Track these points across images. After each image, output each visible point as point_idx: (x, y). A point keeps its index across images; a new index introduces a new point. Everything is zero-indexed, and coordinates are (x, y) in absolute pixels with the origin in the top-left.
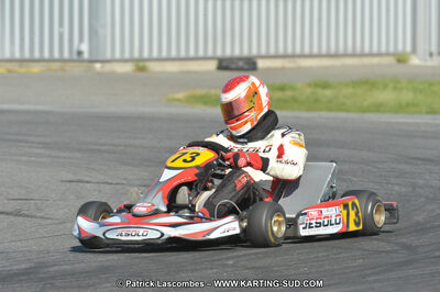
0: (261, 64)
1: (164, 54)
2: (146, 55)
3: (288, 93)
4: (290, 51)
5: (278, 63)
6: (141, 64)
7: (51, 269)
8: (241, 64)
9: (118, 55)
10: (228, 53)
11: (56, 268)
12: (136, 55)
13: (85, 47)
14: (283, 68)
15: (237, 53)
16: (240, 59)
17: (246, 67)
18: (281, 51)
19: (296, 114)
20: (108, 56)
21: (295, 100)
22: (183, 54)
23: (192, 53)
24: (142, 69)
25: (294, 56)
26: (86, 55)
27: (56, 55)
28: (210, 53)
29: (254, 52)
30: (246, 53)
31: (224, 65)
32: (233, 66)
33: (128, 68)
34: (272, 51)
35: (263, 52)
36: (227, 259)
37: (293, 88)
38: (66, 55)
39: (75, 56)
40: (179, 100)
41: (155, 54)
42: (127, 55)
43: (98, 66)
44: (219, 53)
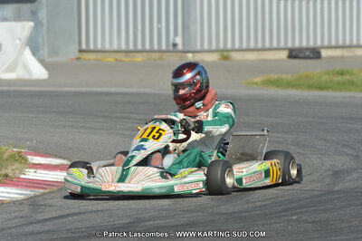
0: (324, 53)
1: (244, 46)
2: (229, 46)
3: (347, 77)
4: (348, 42)
5: (338, 53)
6: (225, 54)
7: (146, 224)
8: (307, 53)
9: (206, 47)
10: (297, 44)
11: (151, 223)
12: (221, 46)
13: (179, 40)
14: (343, 57)
15: (304, 44)
16: (307, 49)
17: (312, 56)
18: (341, 43)
19: (353, 94)
20: (199, 47)
21: (352, 83)
22: (260, 45)
23: (267, 45)
24: (226, 58)
25: (351, 47)
26: (180, 47)
27: (156, 47)
28: (282, 45)
29: (319, 43)
30: (311, 44)
31: (294, 54)
32: (302, 55)
33: (214, 57)
34: (333, 43)
35: (326, 43)
36: (292, 215)
37: (350, 73)
38: (164, 47)
39: (171, 48)
40: (256, 84)
41: (237, 46)
42: (214, 47)
43: (190, 55)
44: (290, 45)
